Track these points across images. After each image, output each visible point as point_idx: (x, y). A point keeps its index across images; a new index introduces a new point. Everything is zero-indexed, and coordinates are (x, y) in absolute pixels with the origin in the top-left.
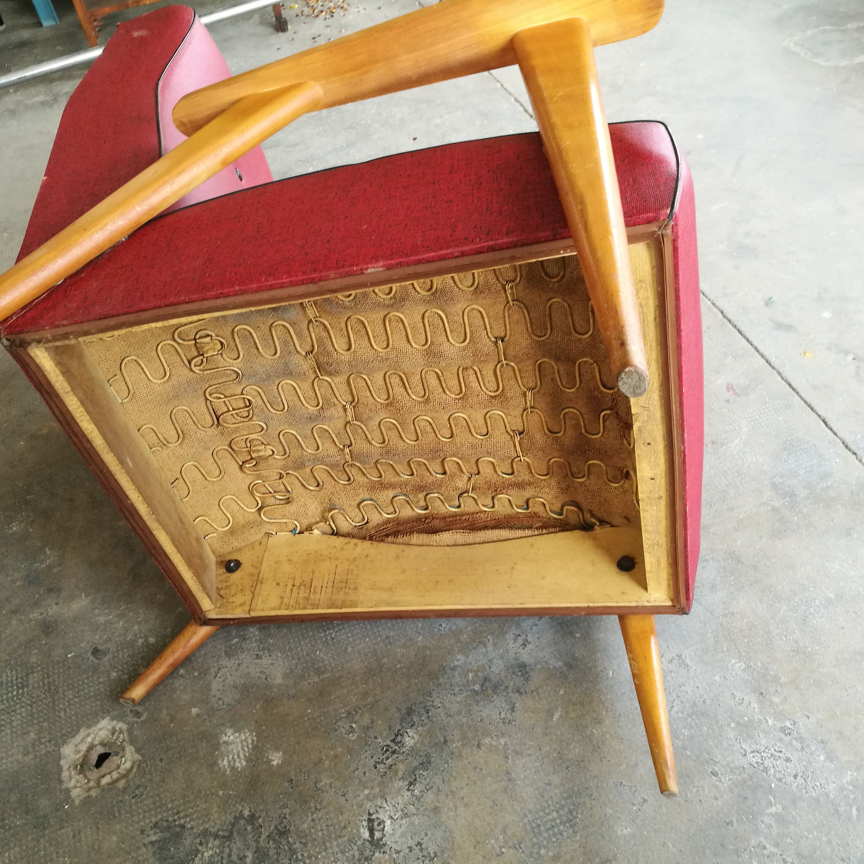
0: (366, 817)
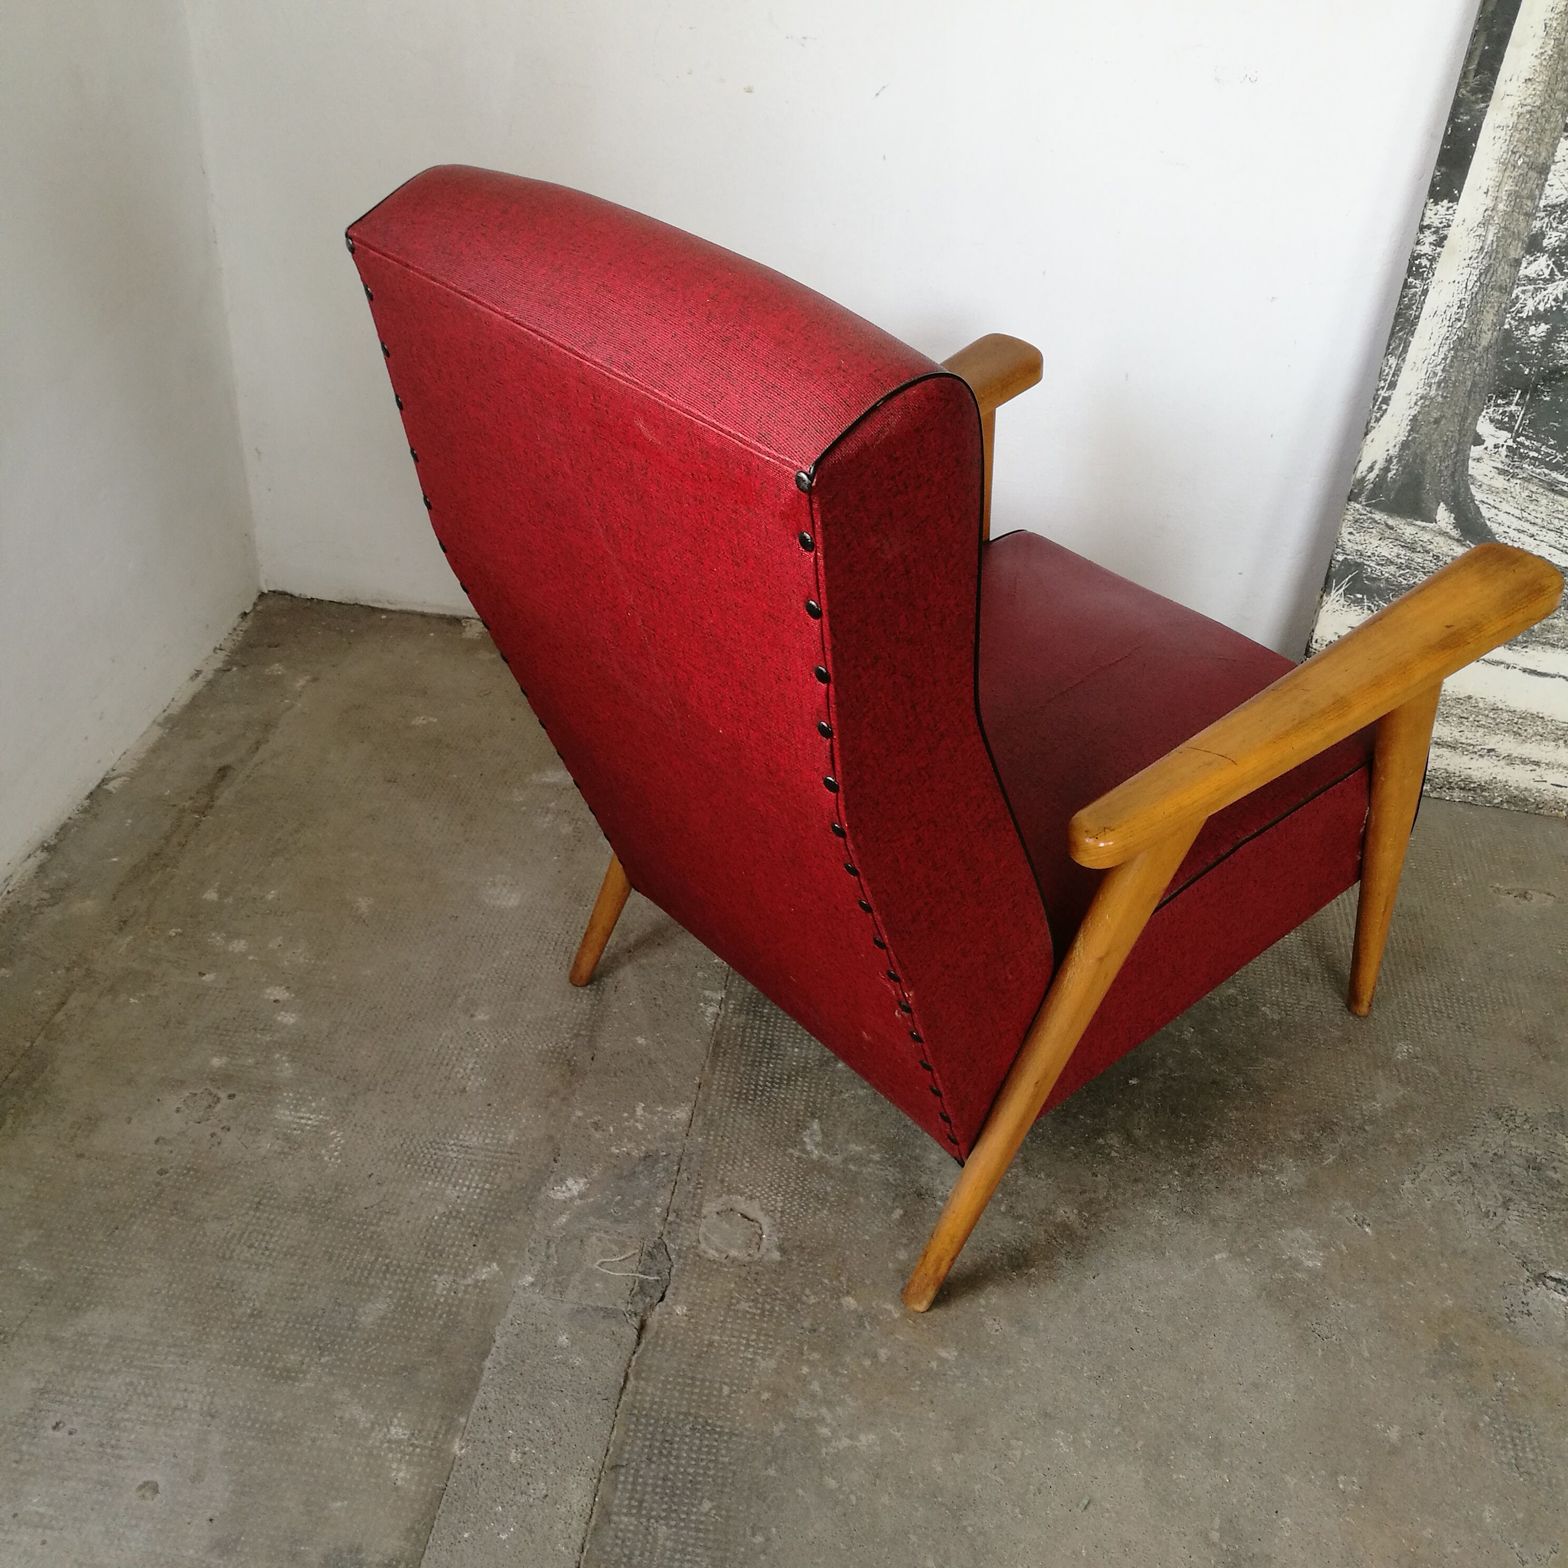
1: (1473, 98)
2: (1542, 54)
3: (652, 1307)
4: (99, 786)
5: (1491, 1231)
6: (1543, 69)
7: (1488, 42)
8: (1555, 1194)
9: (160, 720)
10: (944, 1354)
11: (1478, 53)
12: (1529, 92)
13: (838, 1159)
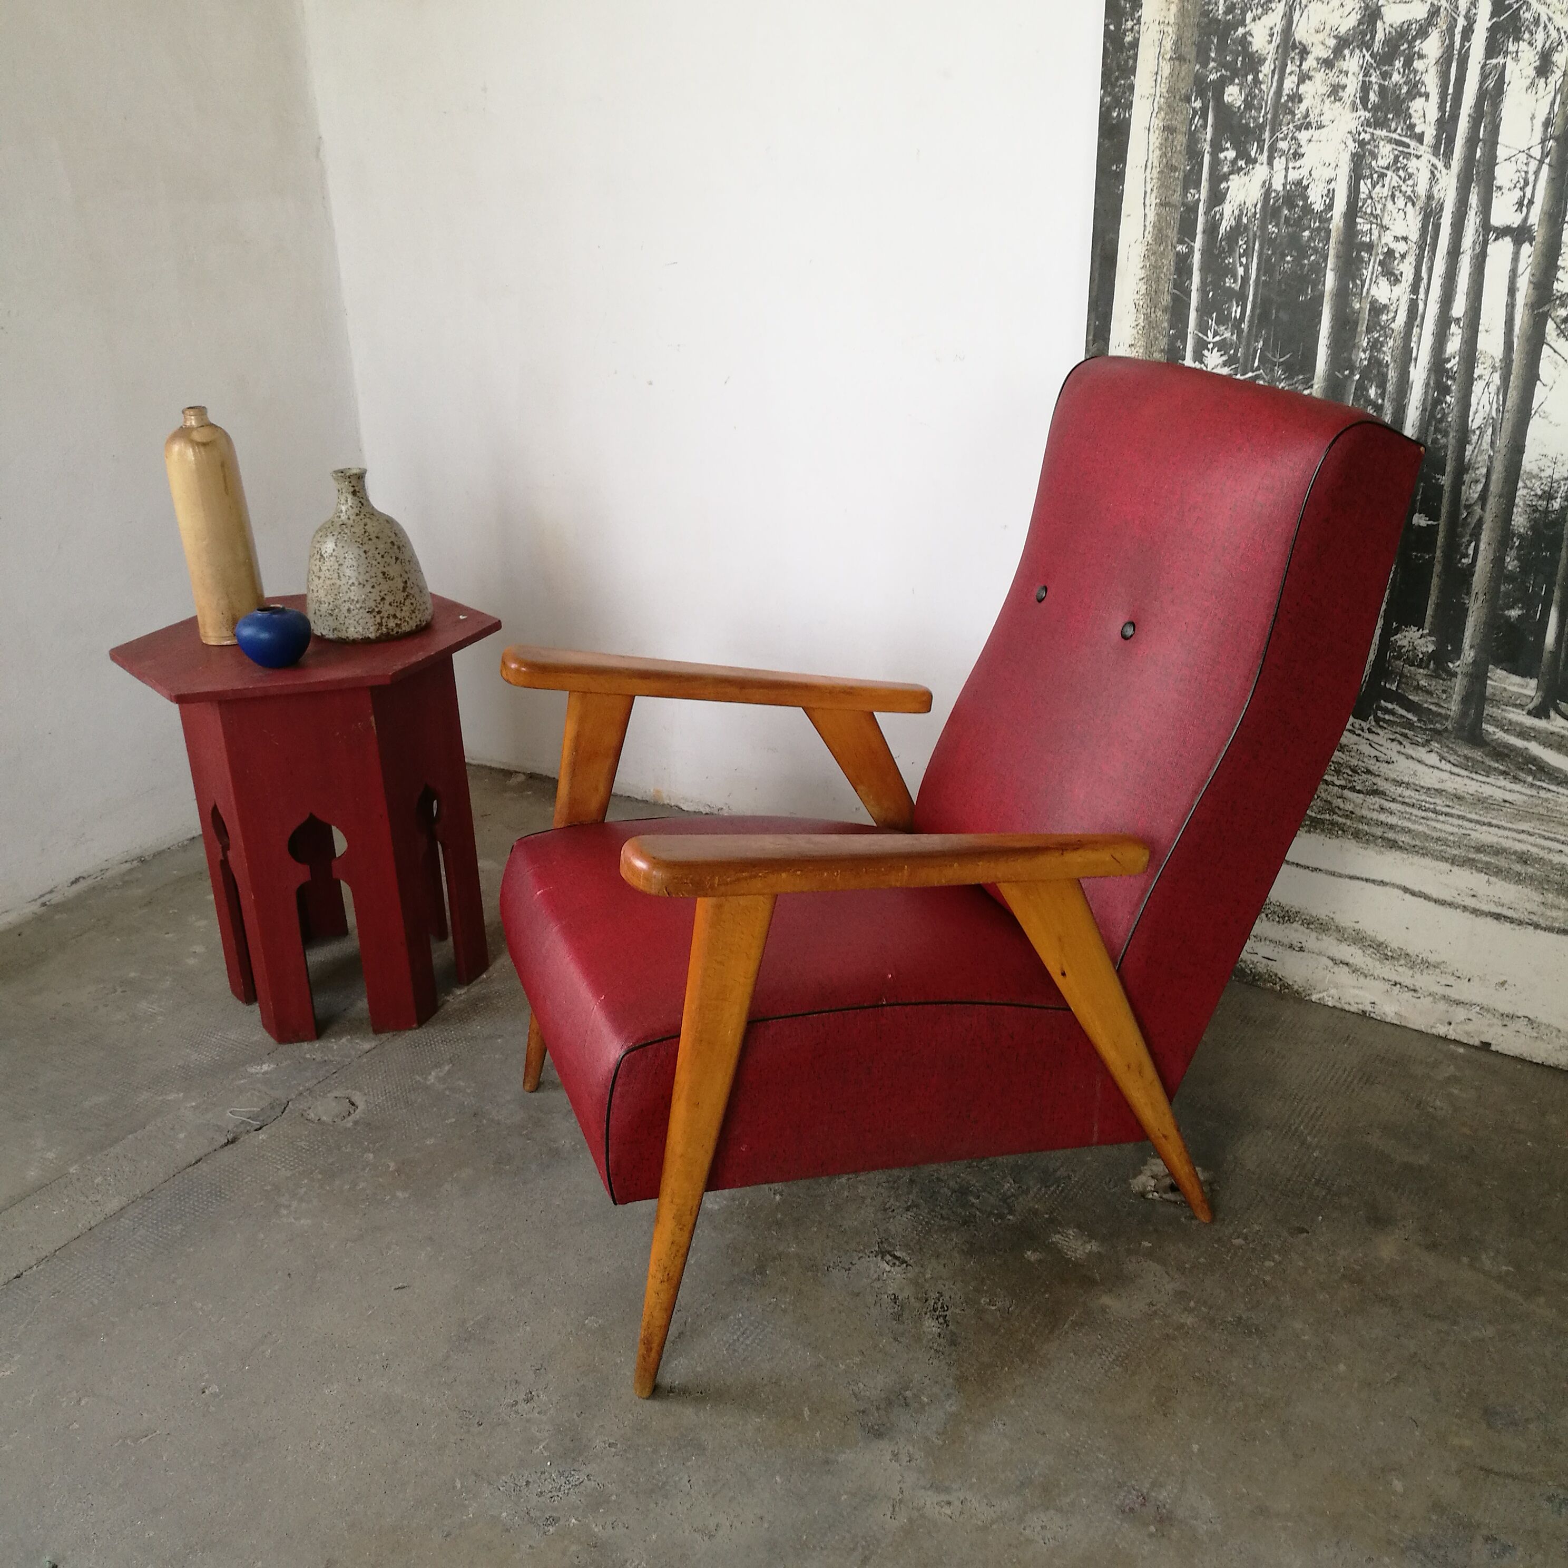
0: (911, 1262)
2: (1137, 325)
3: (248, 1132)
5: (878, 1219)
7: (1097, 318)
10: (399, 1194)
11: (1092, 327)
13: (442, 1087)
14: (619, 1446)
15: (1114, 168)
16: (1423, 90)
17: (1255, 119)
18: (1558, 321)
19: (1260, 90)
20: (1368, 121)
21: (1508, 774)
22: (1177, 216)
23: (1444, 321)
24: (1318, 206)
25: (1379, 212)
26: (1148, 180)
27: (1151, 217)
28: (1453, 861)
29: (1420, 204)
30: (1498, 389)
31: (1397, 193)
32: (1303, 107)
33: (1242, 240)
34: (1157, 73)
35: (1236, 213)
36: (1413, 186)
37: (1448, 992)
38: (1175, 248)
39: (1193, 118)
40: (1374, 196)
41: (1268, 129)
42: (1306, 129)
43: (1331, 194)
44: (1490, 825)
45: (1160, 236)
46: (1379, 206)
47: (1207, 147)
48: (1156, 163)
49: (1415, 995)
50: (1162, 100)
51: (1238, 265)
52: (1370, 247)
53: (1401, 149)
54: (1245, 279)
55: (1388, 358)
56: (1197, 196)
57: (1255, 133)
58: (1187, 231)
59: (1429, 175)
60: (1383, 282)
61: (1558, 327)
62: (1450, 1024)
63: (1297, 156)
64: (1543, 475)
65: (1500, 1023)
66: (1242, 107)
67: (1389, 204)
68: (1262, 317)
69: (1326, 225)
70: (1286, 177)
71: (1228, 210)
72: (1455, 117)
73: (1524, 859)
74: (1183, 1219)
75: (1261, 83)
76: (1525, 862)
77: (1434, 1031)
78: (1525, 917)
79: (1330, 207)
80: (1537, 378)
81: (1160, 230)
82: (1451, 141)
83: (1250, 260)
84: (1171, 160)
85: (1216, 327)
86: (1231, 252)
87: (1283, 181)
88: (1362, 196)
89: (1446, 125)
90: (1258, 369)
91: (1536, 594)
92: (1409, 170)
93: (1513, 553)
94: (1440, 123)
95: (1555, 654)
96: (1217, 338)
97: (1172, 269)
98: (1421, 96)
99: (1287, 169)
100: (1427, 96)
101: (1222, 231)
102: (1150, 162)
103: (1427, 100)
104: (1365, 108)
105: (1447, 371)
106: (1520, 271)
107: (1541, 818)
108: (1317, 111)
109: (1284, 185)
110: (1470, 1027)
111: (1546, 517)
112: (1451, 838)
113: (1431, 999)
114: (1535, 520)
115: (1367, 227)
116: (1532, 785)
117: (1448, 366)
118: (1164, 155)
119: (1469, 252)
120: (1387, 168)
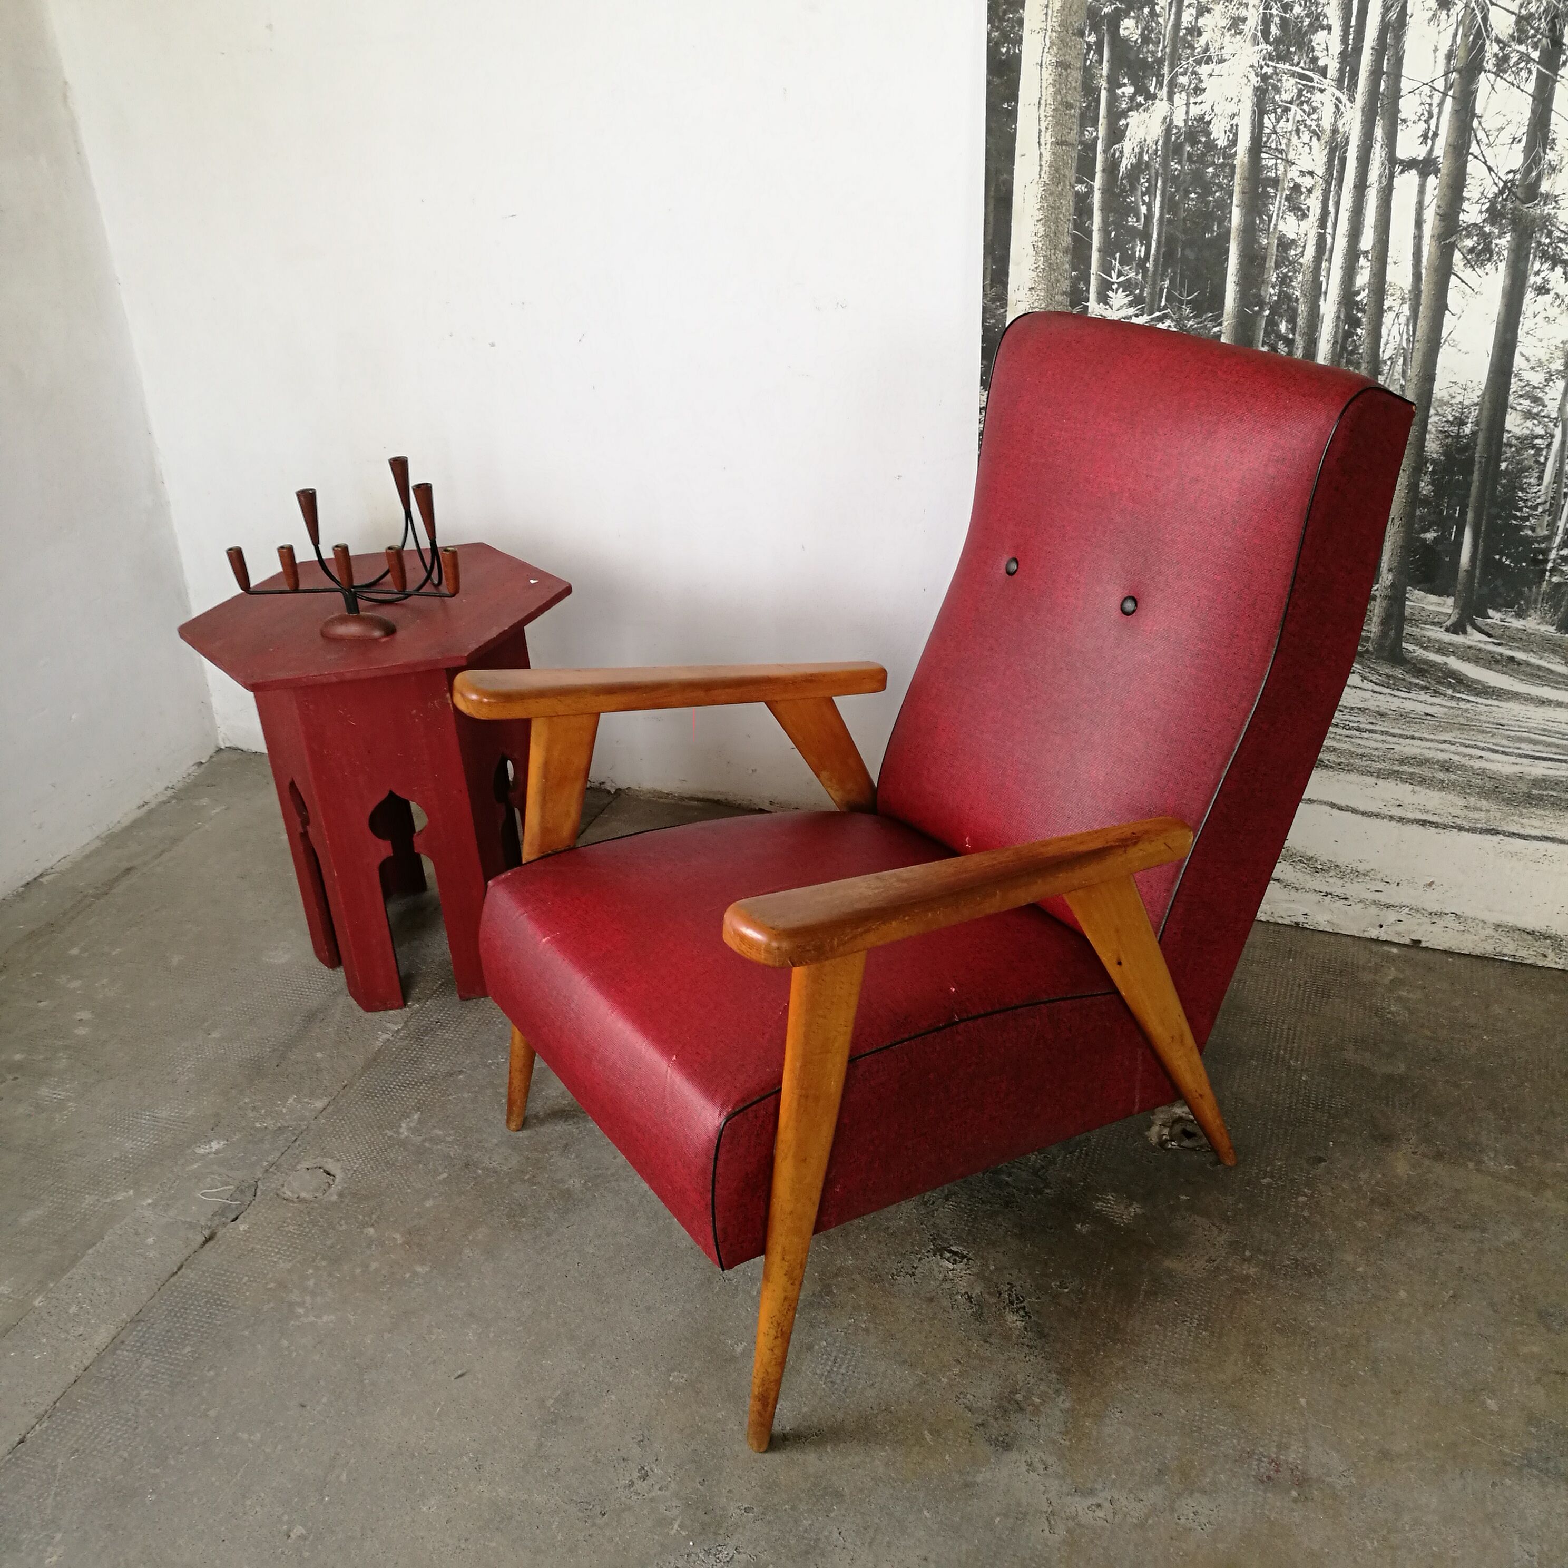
0: (971, 1255)
1: (994, 306)
2: (1037, 268)
3: (224, 1224)
4: (35, 879)
5: (922, 1214)
6: (1041, 279)
7: (994, 263)
8: (997, 1192)
9: (103, 836)
10: (419, 1269)
11: (989, 271)
12: (1034, 298)
13: (420, 1139)
14: (755, 1509)
15: (1005, 106)
16: (1325, 22)
17: (1153, 53)
18: (1465, 251)
19: (1158, 23)
20: (1270, 54)
21: (1428, 689)
22: (1075, 154)
23: (1353, 254)
24: (1222, 142)
25: (1283, 147)
26: (1043, 118)
27: (1047, 156)
28: (1379, 774)
29: (1325, 137)
30: (1408, 320)
31: (1302, 128)
32: (1202, 41)
33: (1144, 178)
34: (1047, 7)
35: (1137, 150)
36: (1318, 120)
37: (1378, 896)
38: (1073, 187)
39: (1088, 53)
40: (1279, 130)
41: (1166, 63)
42: (1207, 63)
43: (1234, 130)
44: (1413, 738)
45: (1057, 175)
46: (1284, 141)
47: (1104, 84)
48: (1050, 101)
49: (1347, 903)
50: (1054, 34)
51: (1141, 203)
52: (1275, 182)
53: (1304, 82)
54: (1149, 217)
55: (1298, 293)
56: (1095, 134)
57: (1154, 68)
58: (1085, 169)
59: (1333, 109)
60: (1291, 218)
61: (1465, 257)
62: (1381, 926)
63: (1198, 91)
64: (1453, 401)
65: (1429, 921)
66: (1139, 41)
67: (1294, 138)
68: (1168, 256)
69: (1230, 161)
70: (1187, 113)
71: (1128, 146)
72: (1358, 50)
73: (1446, 767)
74: (1208, 1166)
75: (1158, 16)
76: (1448, 770)
77: (1366, 935)
78: (1450, 821)
79: (1234, 143)
80: (1446, 308)
81: (1057, 170)
82: (1355, 74)
83: (1153, 198)
84: (1066, 96)
85: (1120, 267)
86: (1133, 190)
87: (1184, 117)
88: (1267, 131)
89: (1350, 58)
90: (1165, 308)
91: (1450, 517)
92: (1314, 104)
93: (1427, 478)
94: (1343, 54)
95: (1470, 573)
96: (1122, 279)
97: (1072, 210)
98: (1323, 29)
99: (1188, 105)
100: (1329, 28)
101: (1122, 169)
102: (1044, 98)
103: (1329, 33)
104: (1267, 41)
105: (1357, 303)
106: (1426, 203)
107: (1461, 727)
108: (1217, 45)
109: (1186, 121)
110: (1400, 928)
111: (1458, 443)
112: (1376, 753)
113: (1361, 905)
114: (1447, 445)
115: (1273, 162)
116: (1452, 697)
117: (1358, 298)
118: (1058, 92)
119: (1376, 185)
120: (1291, 103)
